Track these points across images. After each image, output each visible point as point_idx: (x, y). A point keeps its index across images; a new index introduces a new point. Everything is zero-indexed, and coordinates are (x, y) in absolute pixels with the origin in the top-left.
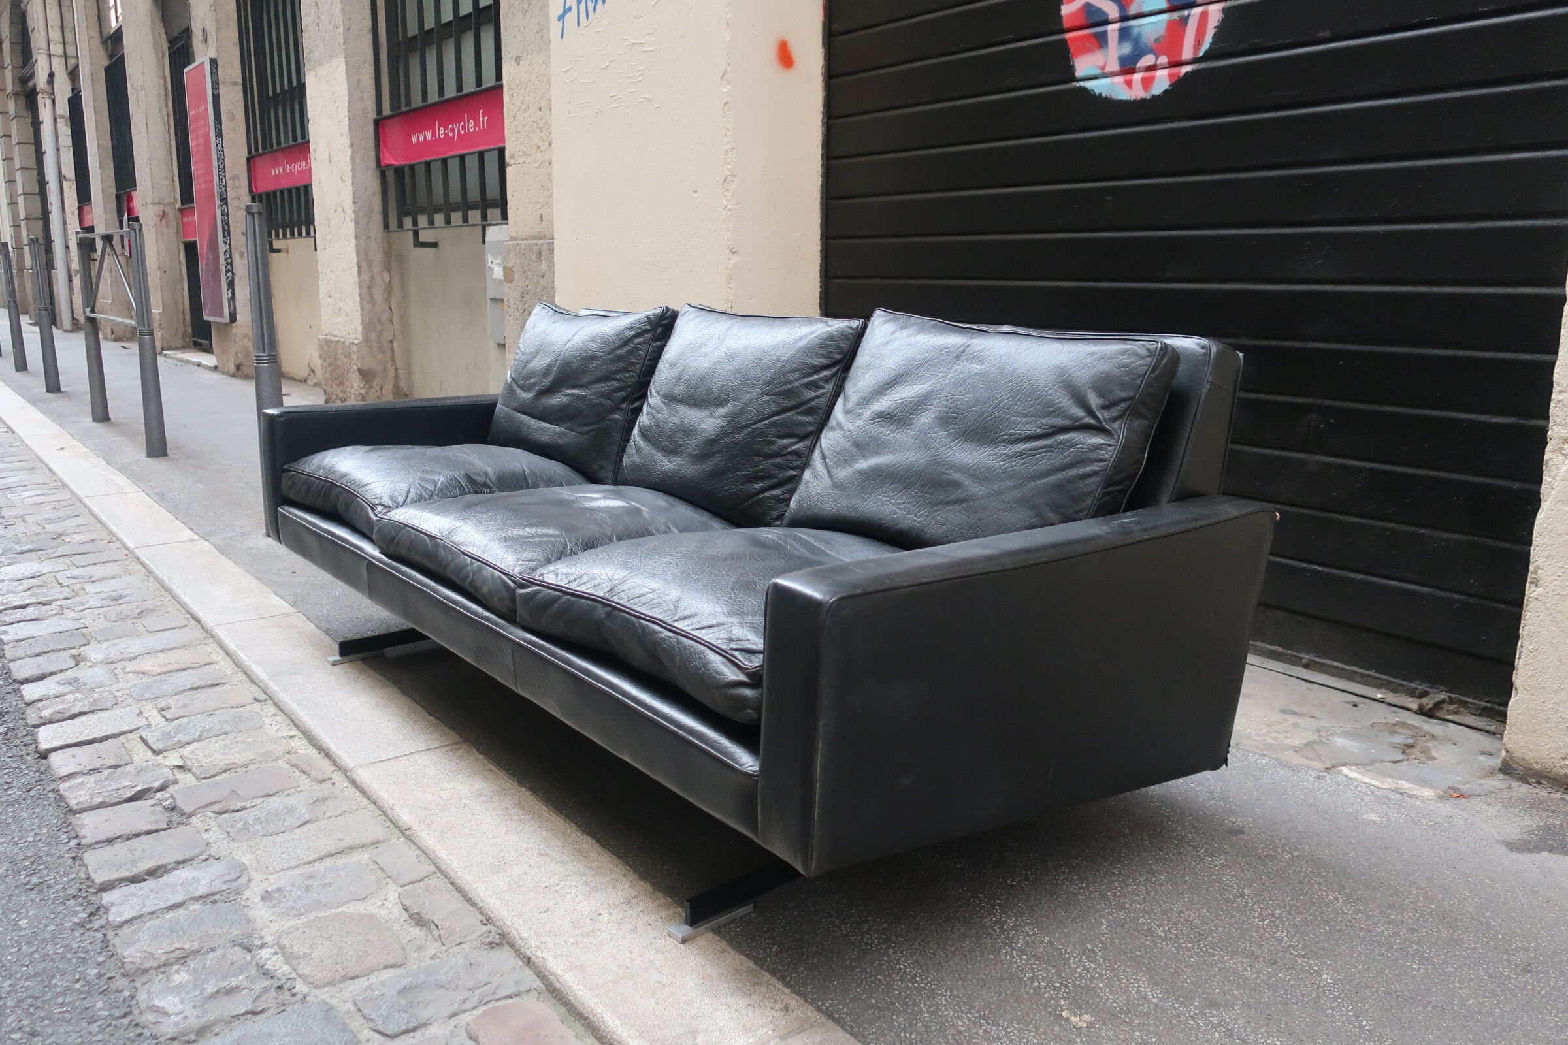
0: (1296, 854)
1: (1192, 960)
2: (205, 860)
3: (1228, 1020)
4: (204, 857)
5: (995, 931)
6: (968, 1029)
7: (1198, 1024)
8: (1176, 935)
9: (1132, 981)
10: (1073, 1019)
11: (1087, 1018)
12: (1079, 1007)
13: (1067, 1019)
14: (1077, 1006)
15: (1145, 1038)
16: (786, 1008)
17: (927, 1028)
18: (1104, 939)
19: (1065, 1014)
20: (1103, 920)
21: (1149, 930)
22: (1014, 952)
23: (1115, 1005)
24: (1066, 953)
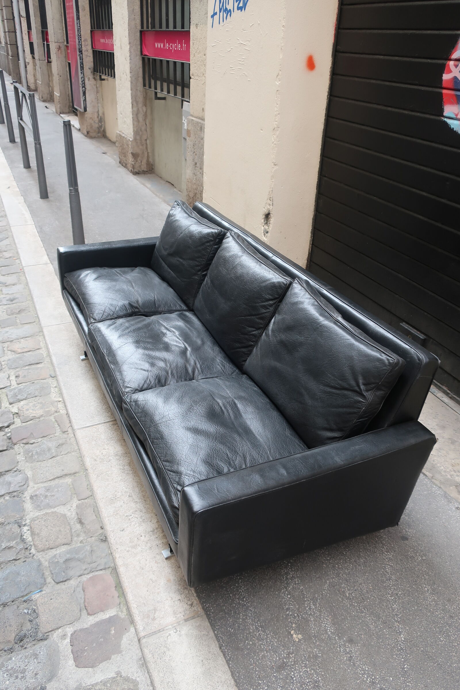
0: (424, 558)
1: (353, 613)
2: (16, 471)
3: (353, 651)
4: (15, 469)
5: (284, 579)
6: (254, 632)
7: (340, 651)
8: (353, 597)
9: (325, 620)
10: (294, 636)
11: (300, 636)
12: (299, 630)
13: (292, 635)
14: (299, 629)
15: (317, 653)
16: (192, 605)
17: (239, 627)
18: (324, 592)
19: (292, 632)
20: (328, 581)
21: (344, 592)
22: (286, 592)
23: (313, 632)
24: (306, 597)
